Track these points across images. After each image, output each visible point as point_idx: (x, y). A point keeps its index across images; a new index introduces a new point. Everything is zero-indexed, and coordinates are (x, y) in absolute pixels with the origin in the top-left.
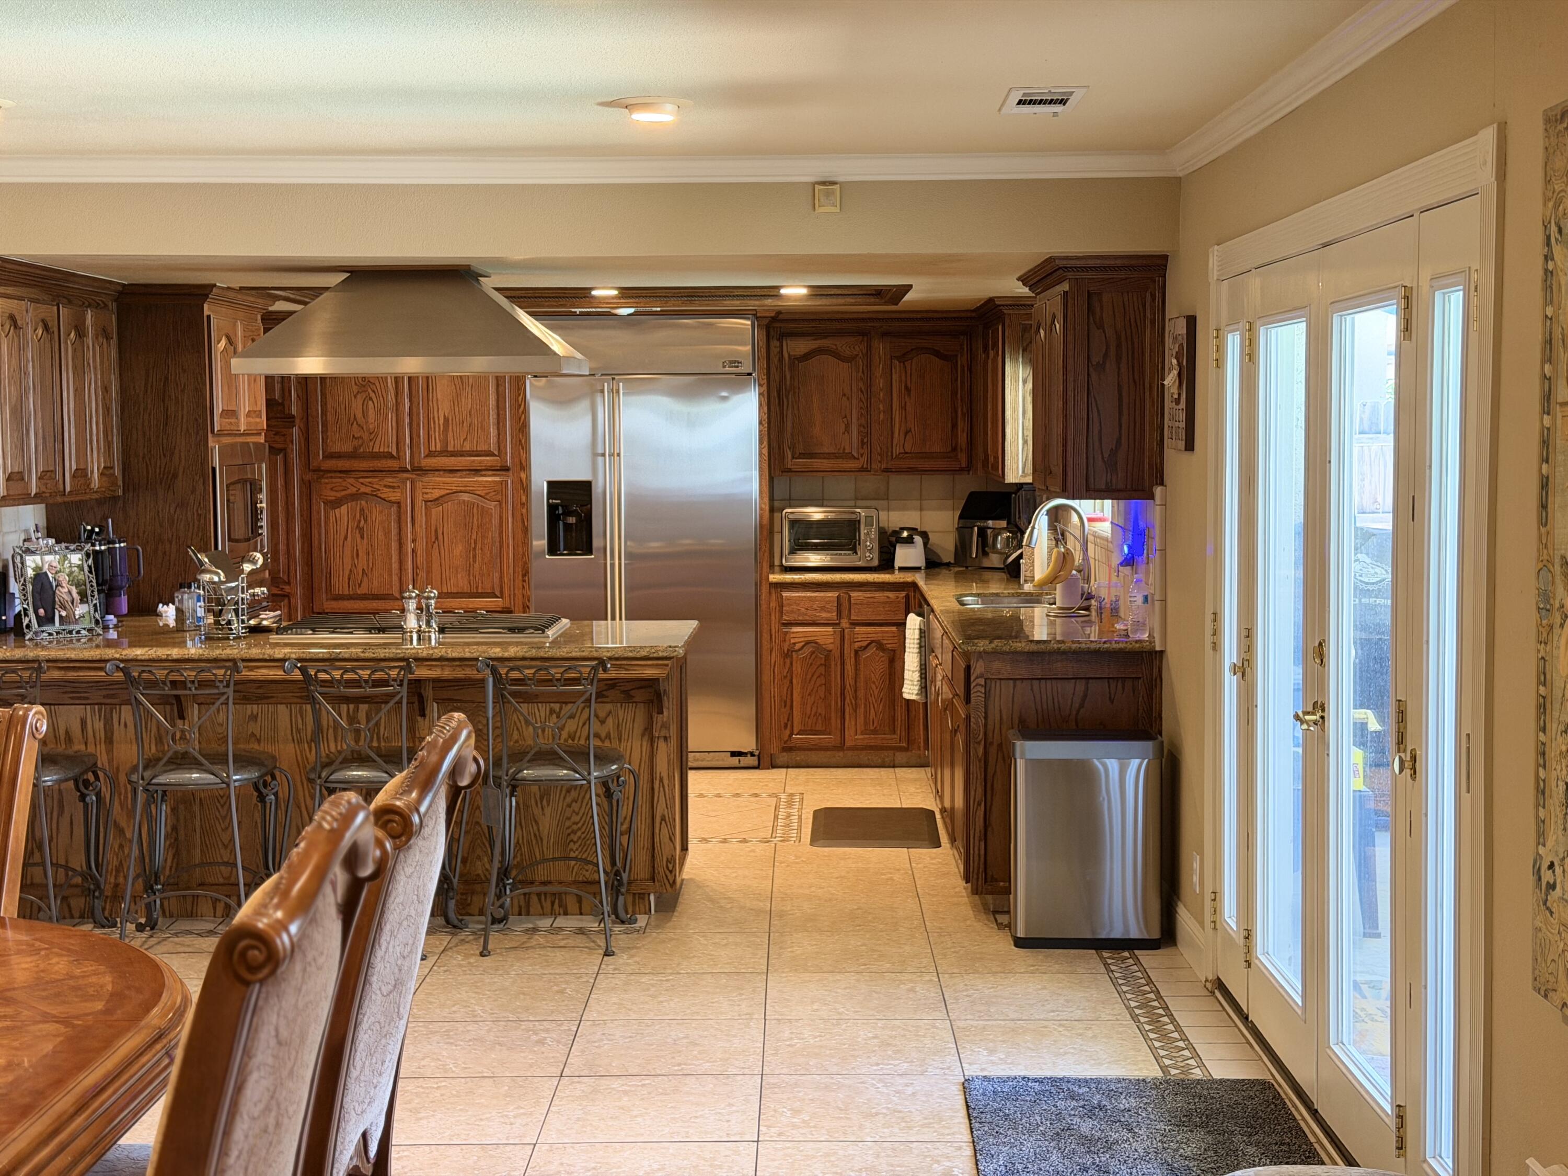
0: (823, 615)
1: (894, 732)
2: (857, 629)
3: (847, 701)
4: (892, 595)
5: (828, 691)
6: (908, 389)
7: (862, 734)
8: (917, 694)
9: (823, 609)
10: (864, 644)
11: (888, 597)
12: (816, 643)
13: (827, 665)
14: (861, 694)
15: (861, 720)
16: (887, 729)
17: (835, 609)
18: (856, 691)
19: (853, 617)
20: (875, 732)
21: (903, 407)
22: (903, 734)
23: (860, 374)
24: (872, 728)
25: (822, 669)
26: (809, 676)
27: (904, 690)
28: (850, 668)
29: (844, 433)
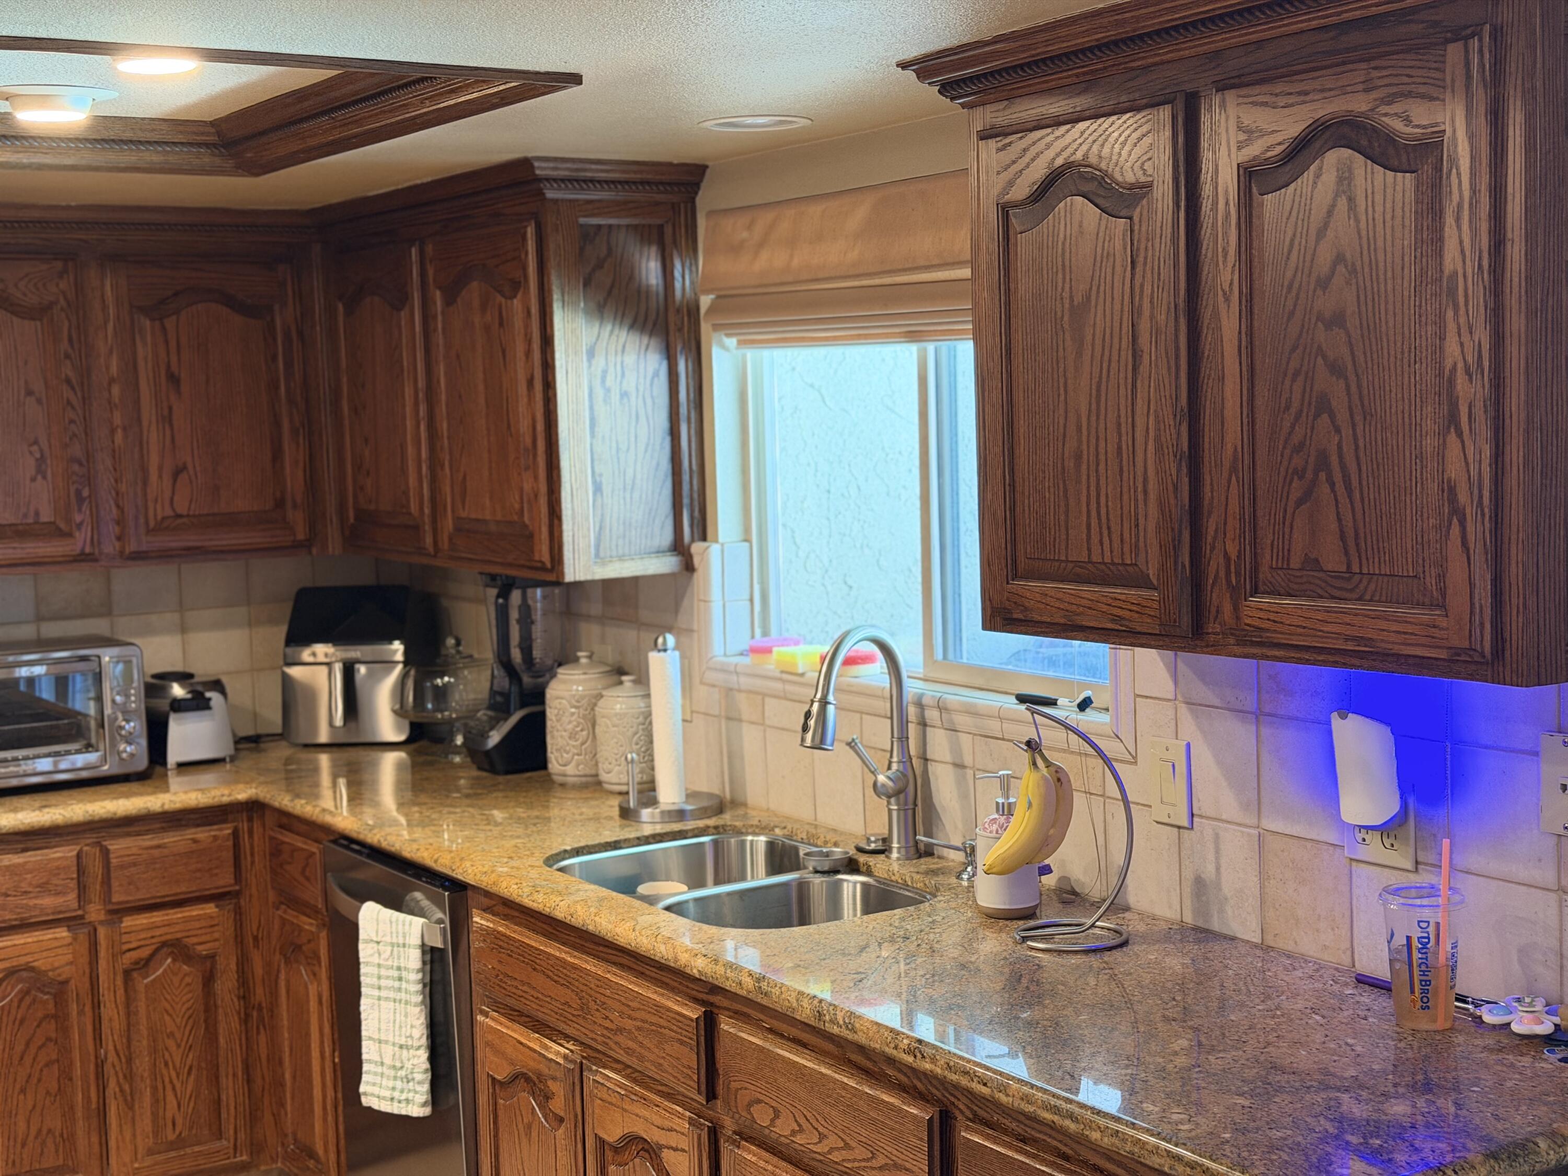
0: (48, 902)
1: (219, 1135)
2: (128, 922)
3: (112, 1085)
4: (203, 834)
5: (66, 1075)
6: (174, 379)
7: (150, 1152)
8: (424, 1105)
9: (44, 888)
10: (145, 953)
11: (195, 841)
12: (32, 969)
13: (59, 1017)
14: (142, 1065)
15: (145, 1123)
16: (206, 1132)
17: (73, 885)
18: (129, 1060)
19: (116, 898)
20: (179, 1143)
21: (167, 419)
22: (242, 1136)
23: (64, 345)
24: (171, 1136)
25: (50, 1028)
26: (19, 1048)
27: (362, 1089)
28: (111, 1012)
29: (33, 479)
